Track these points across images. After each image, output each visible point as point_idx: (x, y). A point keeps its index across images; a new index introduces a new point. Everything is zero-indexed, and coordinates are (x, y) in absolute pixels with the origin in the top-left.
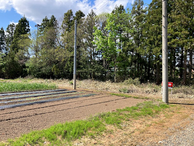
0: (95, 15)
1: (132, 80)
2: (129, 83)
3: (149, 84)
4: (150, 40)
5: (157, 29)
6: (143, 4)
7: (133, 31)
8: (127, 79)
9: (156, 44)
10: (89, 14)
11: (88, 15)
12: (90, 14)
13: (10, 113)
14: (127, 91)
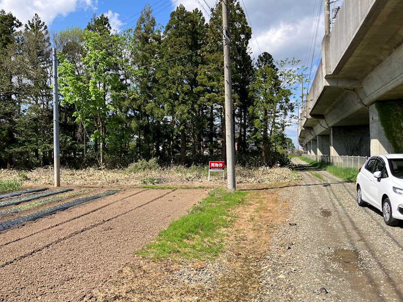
0: (43, 27)
1: (145, 162)
2: (140, 169)
3: (175, 168)
4: (170, 92)
5: (181, 73)
6: (154, 23)
7: (141, 73)
8: (136, 161)
9: (180, 99)
10: (29, 21)
11: (28, 24)
12: (31, 22)
13: (56, 225)
14: (155, 181)
